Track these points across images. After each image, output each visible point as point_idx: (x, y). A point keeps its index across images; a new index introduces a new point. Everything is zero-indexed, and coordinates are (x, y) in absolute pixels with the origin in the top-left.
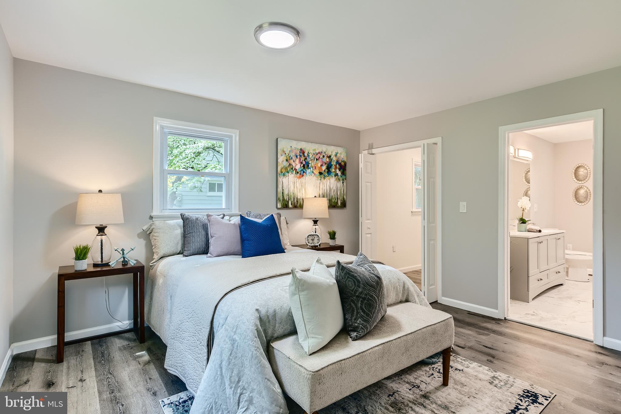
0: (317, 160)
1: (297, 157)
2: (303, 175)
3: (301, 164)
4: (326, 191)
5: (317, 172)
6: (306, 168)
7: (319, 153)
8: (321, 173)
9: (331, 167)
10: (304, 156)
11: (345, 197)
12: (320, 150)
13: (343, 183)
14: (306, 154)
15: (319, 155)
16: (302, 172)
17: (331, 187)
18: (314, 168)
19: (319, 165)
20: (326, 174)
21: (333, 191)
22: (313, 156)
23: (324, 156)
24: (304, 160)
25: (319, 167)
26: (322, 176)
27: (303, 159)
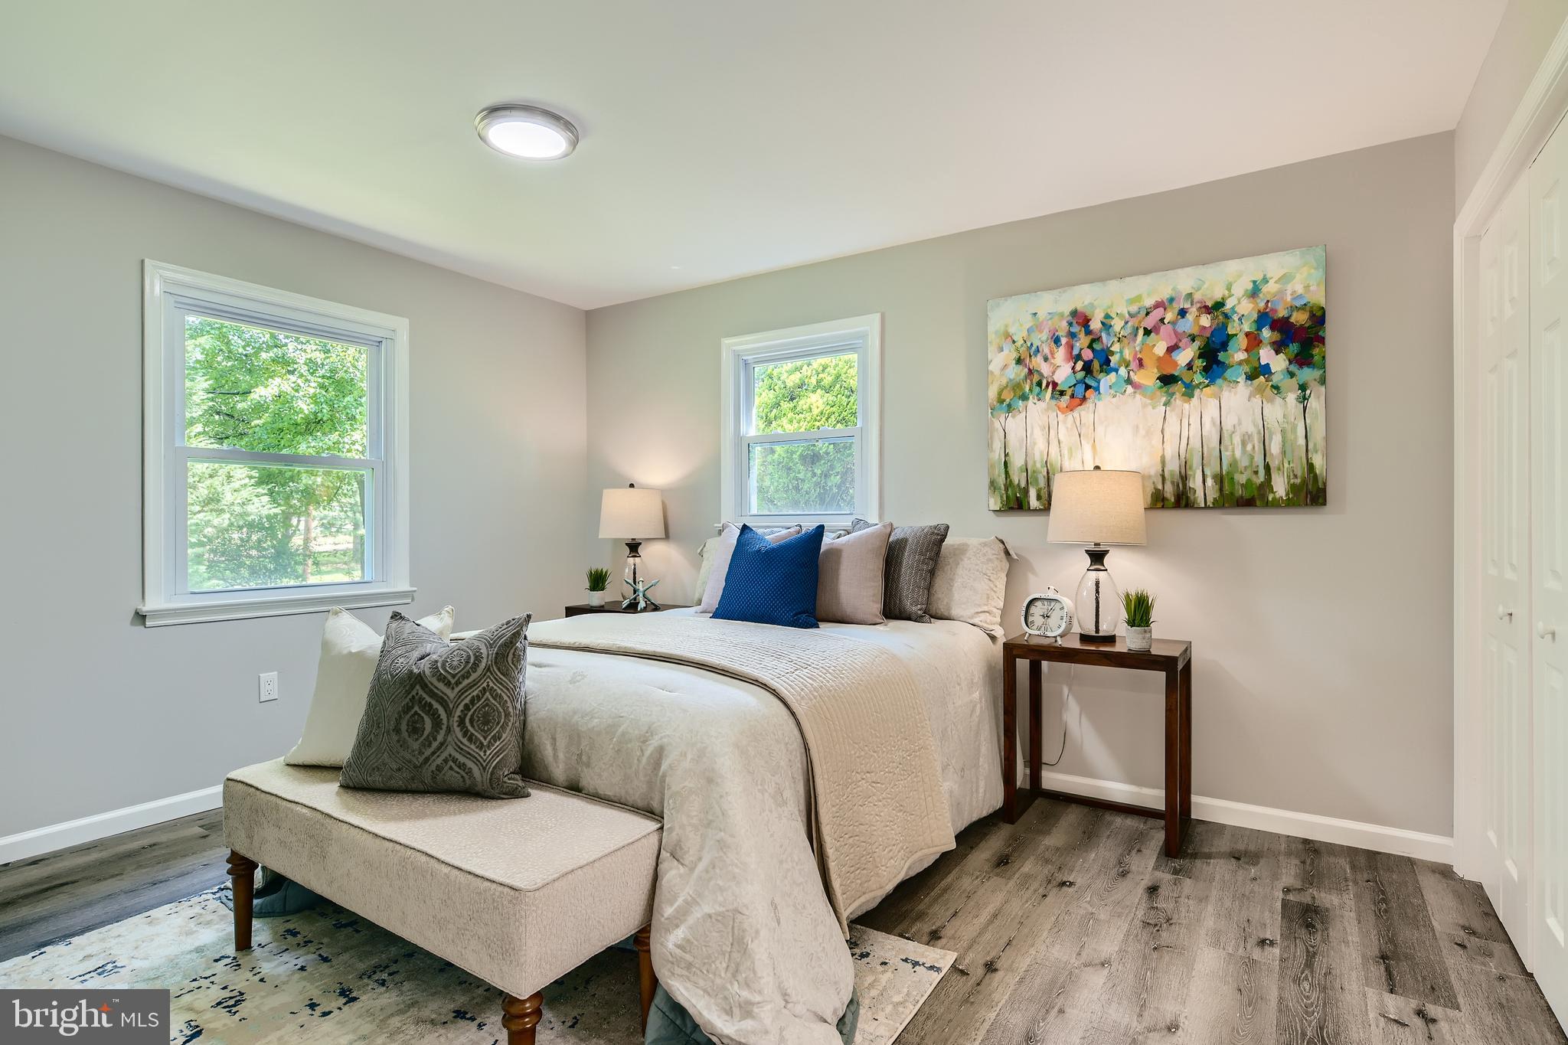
0: (1147, 332)
1: (1057, 341)
2: (1084, 399)
3: (1075, 364)
4: (1196, 443)
5: (1148, 378)
6: (1095, 374)
7: (1158, 305)
8: (1167, 380)
9: (1224, 346)
10: (1088, 332)
11: (1318, 461)
12: (1164, 294)
13: (1303, 399)
14: (1095, 325)
15: (1157, 314)
16: (1081, 388)
17: (1228, 426)
18: (1134, 365)
19: (1160, 349)
20: (1198, 378)
21: (1237, 440)
22: (1126, 323)
23: (1183, 313)
24: (1090, 346)
25: (1159, 359)
26: (1179, 387)
27: (1083, 341)
